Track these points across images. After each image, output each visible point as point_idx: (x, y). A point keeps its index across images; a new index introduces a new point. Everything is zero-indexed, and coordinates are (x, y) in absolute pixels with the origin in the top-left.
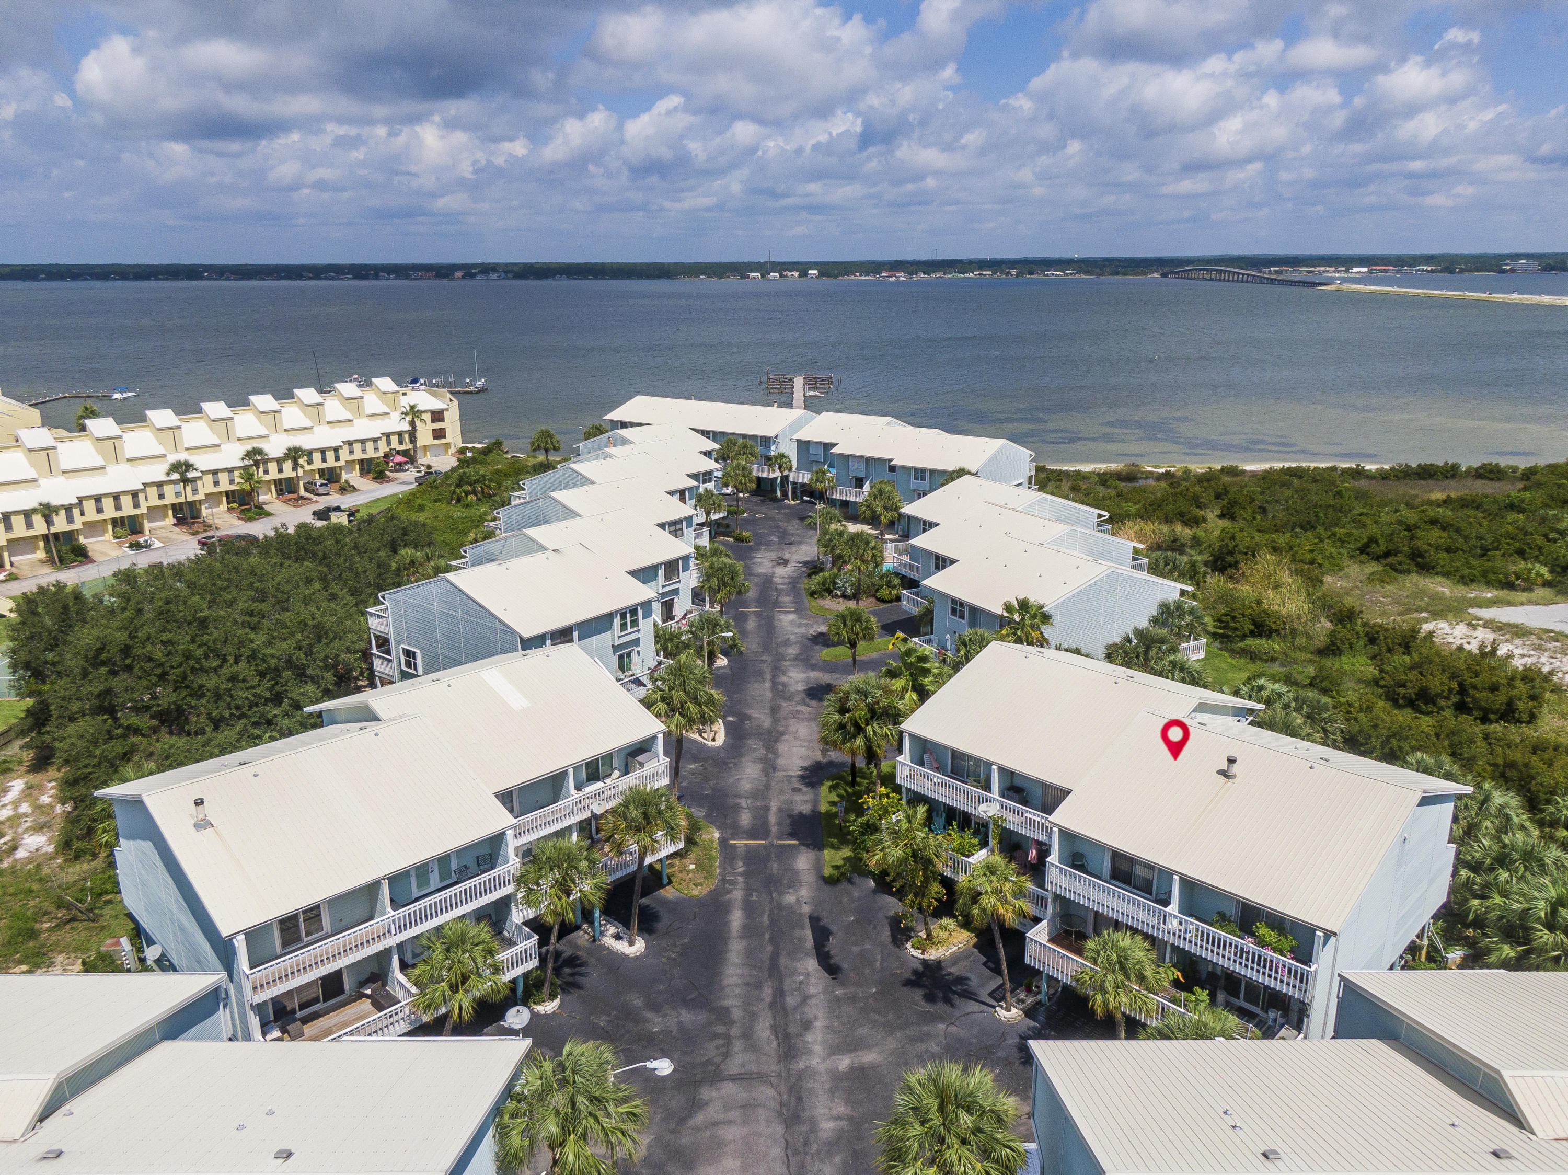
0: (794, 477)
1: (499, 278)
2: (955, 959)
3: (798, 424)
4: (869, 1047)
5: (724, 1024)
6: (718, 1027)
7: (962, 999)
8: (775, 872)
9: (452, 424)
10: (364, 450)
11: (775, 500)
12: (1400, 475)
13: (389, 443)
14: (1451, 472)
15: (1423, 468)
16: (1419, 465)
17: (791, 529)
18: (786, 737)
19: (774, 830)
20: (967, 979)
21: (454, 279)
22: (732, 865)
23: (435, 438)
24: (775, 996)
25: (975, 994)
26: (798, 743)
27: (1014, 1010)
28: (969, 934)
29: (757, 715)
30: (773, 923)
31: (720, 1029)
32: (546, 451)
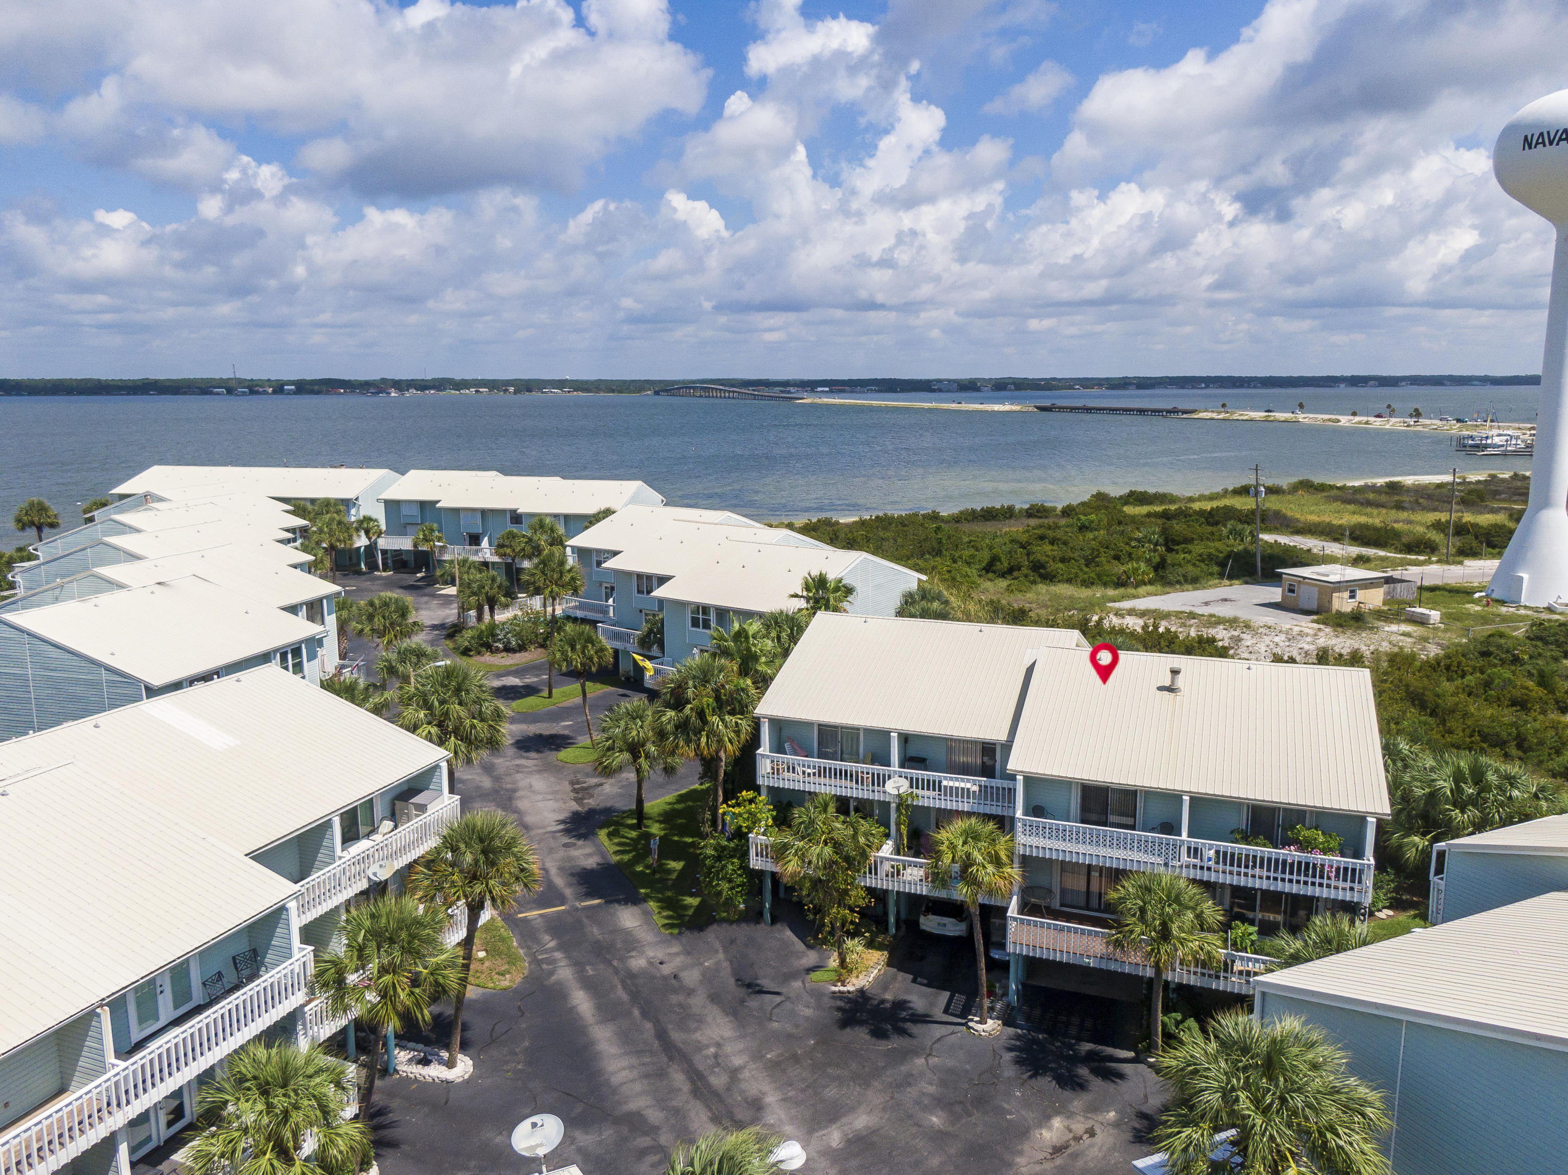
0: (383, 543)
2: (883, 983)
4: (852, 1109)
5: (646, 1134)
6: (639, 1140)
7: (919, 1025)
8: (600, 937)
12: (970, 518)
14: (1008, 513)
15: (986, 511)
16: (982, 509)
18: (518, 794)
19: (568, 892)
20: (905, 1002)
22: (537, 941)
24: (693, 1082)
25: (927, 1016)
26: (540, 797)
27: (990, 1022)
28: (880, 953)
29: (470, 777)
30: (635, 996)
31: (644, 1142)
32: (39, 528)
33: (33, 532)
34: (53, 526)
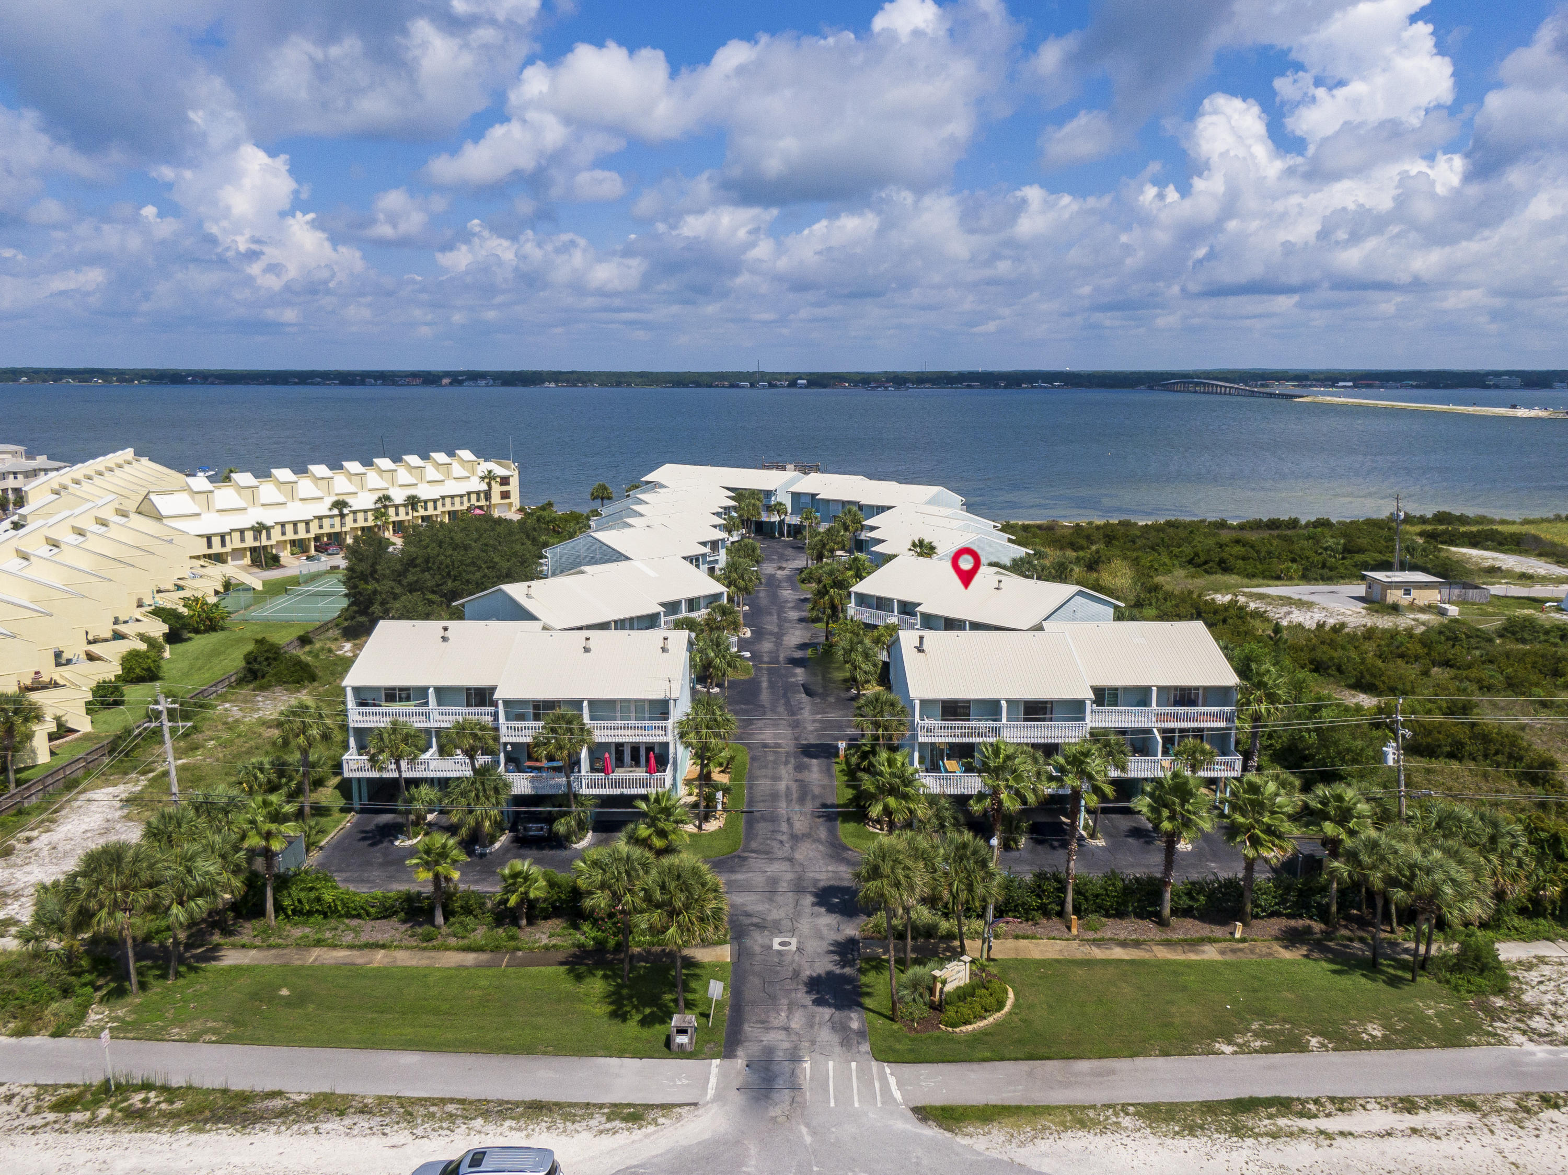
0: (789, 520)
1: (487, 385)
3: (793, 482)
8: (783, 673)
9: (514, 487)
10: (453, 504)
11: (773, 537)
13: (469, 500)
17: (786, 553)
19: (782, 662)
21: (441, 386)
23: (502, 498)
32: (602, 499)
33: (599, 501)
34: (609, 498)
